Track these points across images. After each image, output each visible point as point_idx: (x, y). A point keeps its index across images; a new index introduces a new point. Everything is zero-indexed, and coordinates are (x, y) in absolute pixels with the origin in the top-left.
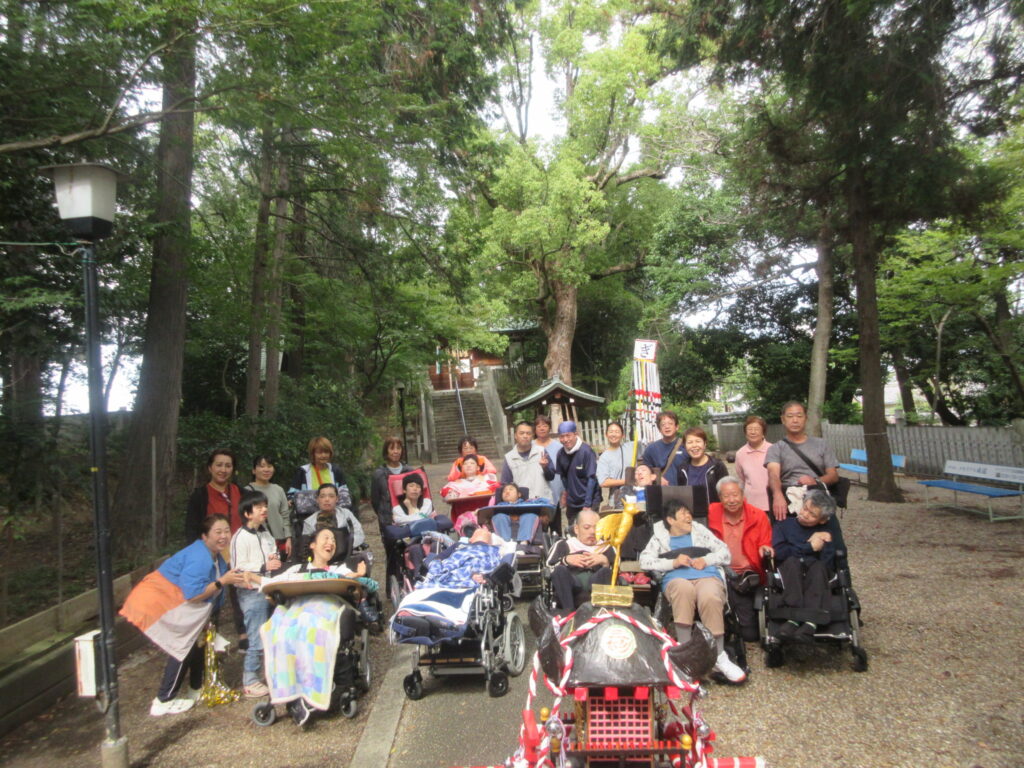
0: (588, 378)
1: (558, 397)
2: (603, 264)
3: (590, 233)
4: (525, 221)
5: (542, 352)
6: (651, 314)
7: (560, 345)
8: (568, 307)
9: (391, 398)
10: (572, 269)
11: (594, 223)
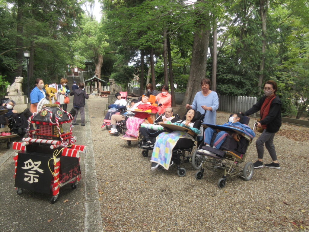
0: (105, 76)
1: (95, 80)
2: (109, 50)
3: (105, 45)
4: (91, 40)
5: (94, 69)
6: (115, 64)
7: (98, 68)
8: (101, 60)
9: (56, 76)
10: (101, 51)
11: (106, 42)
